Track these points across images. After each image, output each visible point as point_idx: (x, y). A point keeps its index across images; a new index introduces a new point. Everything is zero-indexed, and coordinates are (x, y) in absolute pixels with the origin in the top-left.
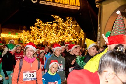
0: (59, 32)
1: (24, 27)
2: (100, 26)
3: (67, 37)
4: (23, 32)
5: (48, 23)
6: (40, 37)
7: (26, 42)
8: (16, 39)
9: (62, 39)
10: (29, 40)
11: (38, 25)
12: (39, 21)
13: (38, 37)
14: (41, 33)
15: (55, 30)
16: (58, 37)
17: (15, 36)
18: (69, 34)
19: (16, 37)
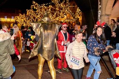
0: (55, 14)
1: (20, 11)
2: (101, 4)
3: (63, 18)
4: (20, 15)
5: (44, 4)
6: (37, 19)
7: (23, 24)
8: (13, 22)
9: (58, 20)
10: (26, 23)
11: (35, 8)
12: (35, 3)
13: (35, 19)
14: (37, 15)
15: (51, 12)
16: (54, 19)
17: (11, 19)
18: (65, 15)
19: (12, 21)
